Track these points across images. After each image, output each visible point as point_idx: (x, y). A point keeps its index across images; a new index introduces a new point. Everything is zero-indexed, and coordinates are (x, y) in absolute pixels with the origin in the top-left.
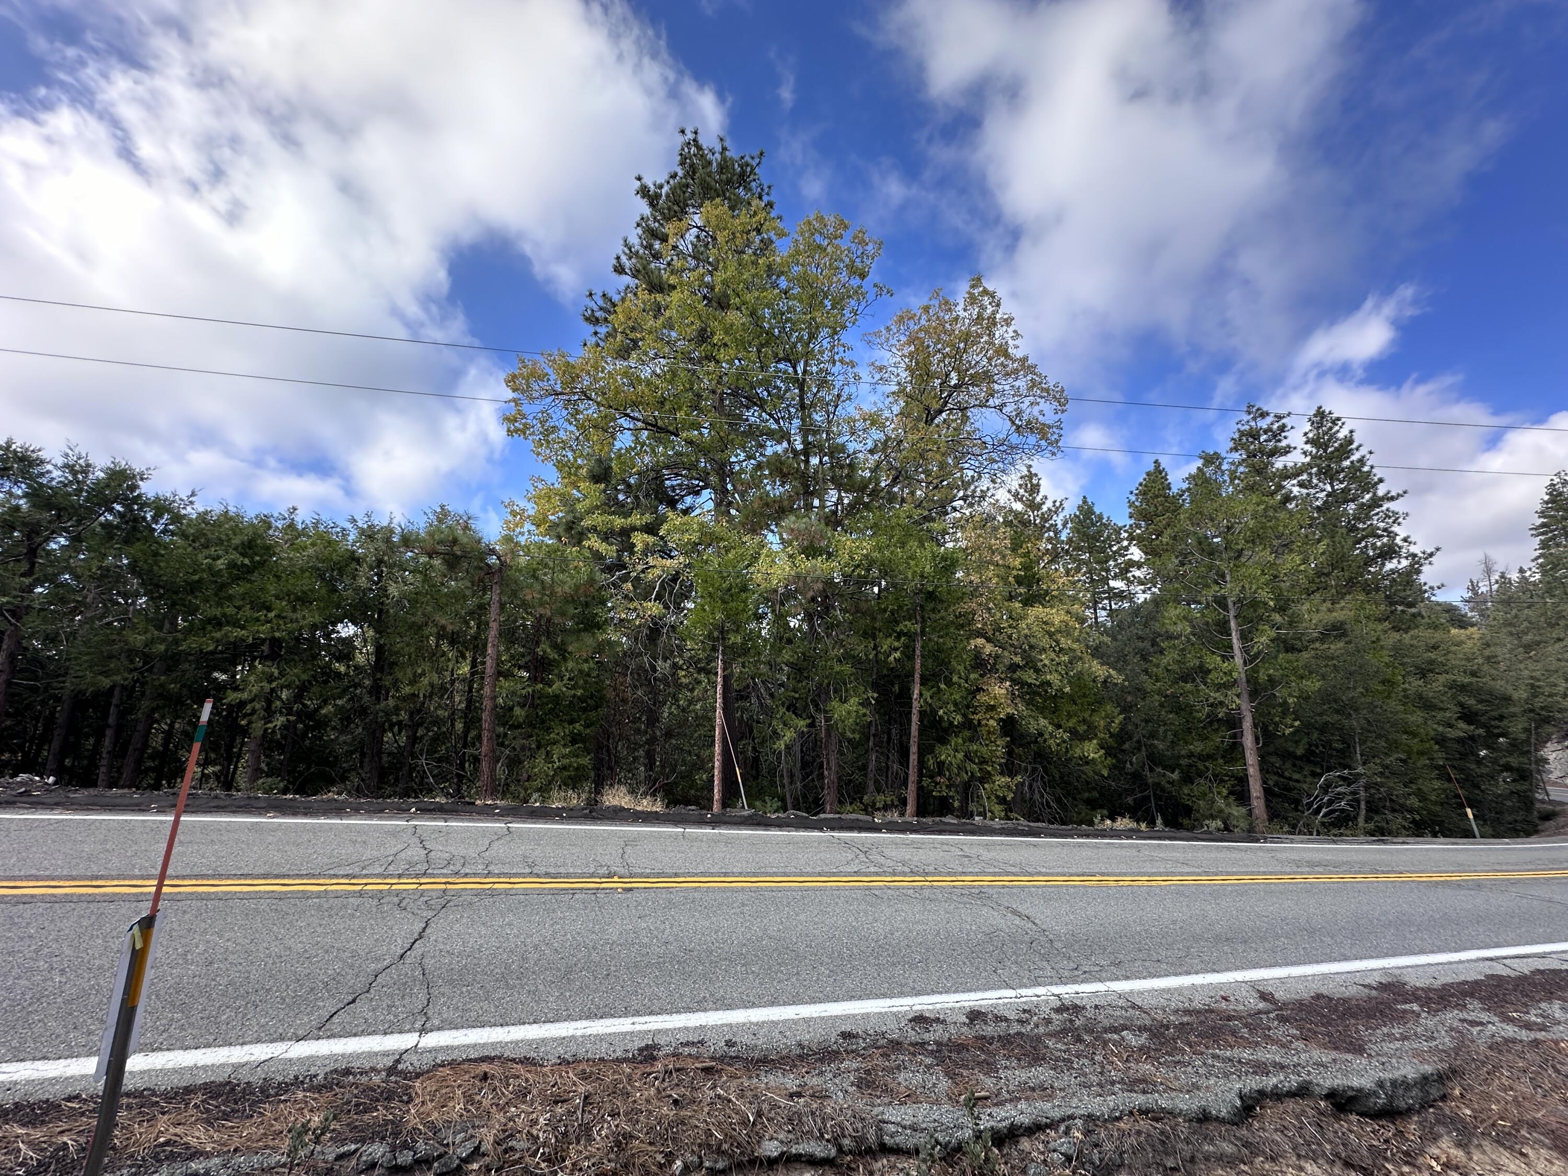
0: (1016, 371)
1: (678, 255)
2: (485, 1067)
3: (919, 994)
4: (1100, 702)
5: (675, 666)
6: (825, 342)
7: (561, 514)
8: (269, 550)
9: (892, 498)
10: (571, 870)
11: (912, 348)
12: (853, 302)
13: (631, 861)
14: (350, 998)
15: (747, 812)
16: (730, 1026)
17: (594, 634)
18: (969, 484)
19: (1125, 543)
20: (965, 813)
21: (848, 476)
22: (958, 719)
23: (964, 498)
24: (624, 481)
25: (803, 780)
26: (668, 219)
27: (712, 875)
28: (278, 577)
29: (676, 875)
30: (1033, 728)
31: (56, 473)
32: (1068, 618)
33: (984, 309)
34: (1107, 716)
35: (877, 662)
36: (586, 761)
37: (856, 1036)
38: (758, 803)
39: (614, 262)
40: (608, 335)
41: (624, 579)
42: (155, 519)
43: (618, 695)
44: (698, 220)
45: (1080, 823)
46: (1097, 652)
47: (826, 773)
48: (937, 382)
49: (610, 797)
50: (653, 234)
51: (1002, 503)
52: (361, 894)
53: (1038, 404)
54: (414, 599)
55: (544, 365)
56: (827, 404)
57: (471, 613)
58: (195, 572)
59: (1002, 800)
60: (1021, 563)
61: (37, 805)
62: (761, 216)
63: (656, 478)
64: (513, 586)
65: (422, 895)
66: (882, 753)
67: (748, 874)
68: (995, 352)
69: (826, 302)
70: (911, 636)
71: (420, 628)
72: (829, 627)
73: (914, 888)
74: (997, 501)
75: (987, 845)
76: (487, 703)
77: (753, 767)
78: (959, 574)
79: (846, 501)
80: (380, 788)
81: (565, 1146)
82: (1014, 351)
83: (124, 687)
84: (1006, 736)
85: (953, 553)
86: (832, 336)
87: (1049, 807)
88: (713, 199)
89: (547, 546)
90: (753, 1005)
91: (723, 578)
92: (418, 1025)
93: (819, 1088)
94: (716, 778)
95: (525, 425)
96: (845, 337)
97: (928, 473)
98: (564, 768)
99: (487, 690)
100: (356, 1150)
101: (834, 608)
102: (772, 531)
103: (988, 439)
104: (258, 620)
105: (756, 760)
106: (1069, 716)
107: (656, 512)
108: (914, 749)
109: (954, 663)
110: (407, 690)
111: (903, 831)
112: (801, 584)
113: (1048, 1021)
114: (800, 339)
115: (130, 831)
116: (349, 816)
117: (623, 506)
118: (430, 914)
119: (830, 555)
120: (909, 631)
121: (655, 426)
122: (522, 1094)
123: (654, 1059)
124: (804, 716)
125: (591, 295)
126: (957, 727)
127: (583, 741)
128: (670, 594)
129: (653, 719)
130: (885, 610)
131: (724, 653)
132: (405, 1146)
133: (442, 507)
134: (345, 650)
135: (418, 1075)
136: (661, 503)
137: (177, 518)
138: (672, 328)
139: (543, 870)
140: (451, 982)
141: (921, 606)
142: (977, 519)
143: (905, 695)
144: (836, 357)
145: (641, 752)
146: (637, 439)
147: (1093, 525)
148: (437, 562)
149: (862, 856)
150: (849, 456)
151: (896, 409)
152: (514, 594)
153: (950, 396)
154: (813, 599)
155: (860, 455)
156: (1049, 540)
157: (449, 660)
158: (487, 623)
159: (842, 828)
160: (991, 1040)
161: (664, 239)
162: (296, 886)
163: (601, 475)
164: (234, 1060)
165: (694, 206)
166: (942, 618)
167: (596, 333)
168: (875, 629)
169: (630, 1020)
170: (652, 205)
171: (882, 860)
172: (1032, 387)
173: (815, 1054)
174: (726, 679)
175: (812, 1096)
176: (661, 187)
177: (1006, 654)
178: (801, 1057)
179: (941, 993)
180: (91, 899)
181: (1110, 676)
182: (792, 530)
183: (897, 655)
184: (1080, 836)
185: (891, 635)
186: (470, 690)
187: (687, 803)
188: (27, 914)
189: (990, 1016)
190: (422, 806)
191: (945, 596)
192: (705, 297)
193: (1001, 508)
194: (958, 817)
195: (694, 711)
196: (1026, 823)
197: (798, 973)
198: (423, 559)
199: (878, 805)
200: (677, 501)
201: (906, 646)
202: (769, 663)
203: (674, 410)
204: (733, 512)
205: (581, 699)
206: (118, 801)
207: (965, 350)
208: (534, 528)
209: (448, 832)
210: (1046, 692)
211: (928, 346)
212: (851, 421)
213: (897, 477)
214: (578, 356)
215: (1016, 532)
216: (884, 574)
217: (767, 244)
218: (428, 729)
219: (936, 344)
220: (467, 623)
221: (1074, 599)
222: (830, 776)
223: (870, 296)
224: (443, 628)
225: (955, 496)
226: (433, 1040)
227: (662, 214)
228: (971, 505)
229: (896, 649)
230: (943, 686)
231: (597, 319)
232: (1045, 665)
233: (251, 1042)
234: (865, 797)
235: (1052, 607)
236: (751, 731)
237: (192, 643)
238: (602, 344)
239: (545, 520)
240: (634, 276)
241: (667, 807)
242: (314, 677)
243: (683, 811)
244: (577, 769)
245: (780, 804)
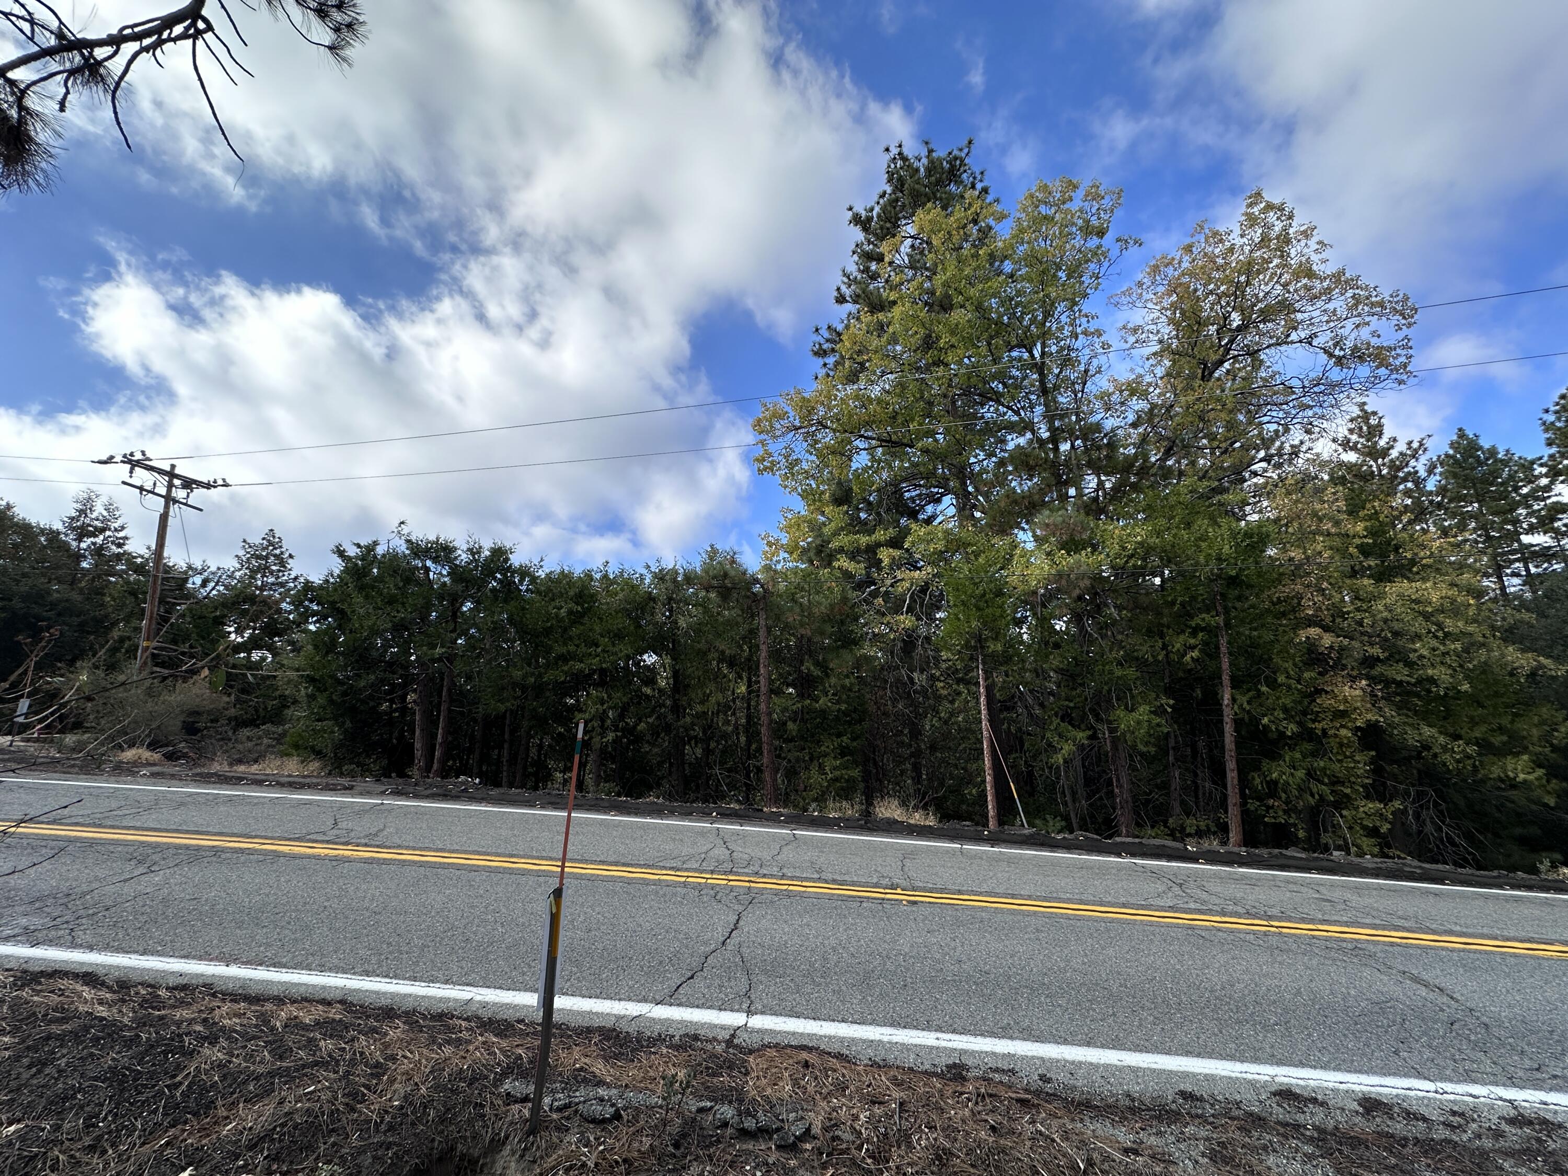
0: (1329, 290)
1: (894, 270)
2: (804, 1055)
3: (1280, 1063)
4: (1529, 703)
5: (933, 678)
6: (1064, 318)
7: (809, 540)
8: (593, 597)
9: (1167, 473)
10: (855, 879)
11: (1174, 298)
12: (1092, 266)
13: (911, 874)
14: (690, 974)
15: (1027, 831)
16: (1042, 1059)
17: (851, 650)
18: (1272, 440)
19: (1544, 481)
20: (1314, 845)
21: (1107, 456)
22: (1291, 728)
23: (1265, 459)
24: (865, 500)
25: (1088, 798)
26: (882, 239)
27: (996, 895)
28: (601, 619)
29: (960, 892)
30: (1412, 738)
31: (464, 556)
32: (1453, 592)
33: (1270, 227)
34: (1543, 722)
35: (1169, 663)
36: (856, 773)
37: (1201, 1099)
38: (1037, 822)
39: (836, 294)
40: (837, 364)
41: (874, 595)
42: (521, 582)
43: (879, 708)
44: (911, 229)
45: (1513, 869)
46: (1510, 635)
47: (1117, 791)
48: (1213, 329)
49: (883, 809)
50: (869, 257)
51: (1325, 456)
52: (685, 884)
53: (1368, 324)
54: (698, 629)
55: (784, 405)
56: (1073, 383)
57: (743, 638)
58: (548, 621)
59: (1373, 832)
60: (1366, 529)
61: (472, 799)
62: (976, 206)
63: (895, 492)
64: (776, 611)
65: (731, 891)
66: (1186, 770)
67: (1038, 898)
68: (1293, 274)
69: (1060, 274)
70: (1212, 631)
71: (705, 654)
72: (1102, 628)
73: (1254, 933)
74: (1318, 455)
75: (1357, 888)
76: (764, 719)
77: (1027, 782)
78: (1271, 552)
79: (1108, 485)
80: (685, 794)
81: (887, 1148)
82: (1322, 267)
83: (512, 711)
84: (1370, 749)
85: (1260, 527)
86: (1071, 309)
87: (1453, 844)
88: (924, 204)
89: (802, 570)
90: (1065, 1042)
91: (975, 584)
92: (745, 1006)
93: (1160, 1150)
94: (989, 794)
95: (772, 462)
96: (1086, 306)
97: (1212, 437)
98: (836, 780)
99: (763, 707)
100: (712, 1108)
101: (1107, 605)
102: (1023, 529)
103: (1295, 383)
104: (590, 654)
105: (1030, 774)
106: (1474, 723)
107: (898, 526)
108: (1231, 765)
109: (1277, 660)
110: (699, 708)
111: (1229, 863)
112: (1064, 582)
113: (1498, 1134)
114: (1033, 321)
115: (527, 821)
116: (667, 818)
117: (866, 524)
118: (741, 908)
119: (1095, 548)
120: (1209, 625)
121: (890, 441)
122: (842, 1088)
123: (964, 1079)
124: (1083, 726)
125: (817, 330)
126: (1290, 738)
127: (851, 754)
128: (921, 606)
129: (916, 733)
130: (1173, 603)
131: (984, 663)
132: (748, 1113)
133: (712, 546)
134: (649, 676)
135: (751, 1052)
136: (902, 516)
137: (534, 579)
138: (896, 342)
139: (830, 877)
140: (765, 972)
141: (1222, 595)
142: (1290, 481)
143: (1212, 702)
144: (1079, 330)
145: (908, 766)
146: (873, 457)
147: (1480, 463)
148: (713, 595)
149: (1176, 889)
150: (1105, 435)
151: (1160, 371)
152: (778, 618)
153: (1232, 341)
154: (1080, 598)
155: (1119, 432)
156: (1408, 493)
157: (730, 681)
158: (758, 646)
159: (1144, 855)
160: (1404, 1142)
161: (880, 258)
162: (638, 874)
163: (843, 497)
164: (615, 1012)
165: (905, 218)
166: (1253, 606)
167: (825, 365)
168: (1163, 625)
169: (933, 1035)
170: (866, 229)
171: (1204, 896)
172: (1356, 306)
173: (1149, 1109)
174: (987, 688)
175: (1153, 1157)
176: (872, 210)
177: (1355, 644)
178: (1132, 1110)
179: (1315, 1067)
180: (511, 872)
181: (1541, 666)
182: (1047, 525)
183: (1195, 654)
184: (1514, 887)
185: (1183, 632)
186: (749, 708)
187: (961, 818)
188: (477, 879)
189: (1396, 1109)
190: (721, 811)
191: (1254, 580)
192: (926, 304)
193: (1323, 465)
194: (1304, 849)
195: (956, 723)
196: (1416, 863)
197: (1114, 1014)
198: (703, 594)
199: (1188, 830)
200: (918, 512)
201: (1206, 644)
202: (1036, 671)
203: (906, 423)
204: (978, 514)
205: (845, 714)
206: (517, 798)
207: (1248, 283)
208: (786, 555)
209: (744, 836)
210: (1429, 691)
211: (1196, 290)
212: (1104, 396)
213: (1171, 448)
214: (811, 390)
215: (1352, 490)
216: (1168, 561)
217: (986, 232)
218: (718, 743)
219: (1205, 285)
220: (741, 647)
221: (1461, 567)
222: (1122, 793)
223: (1115, 252)
224: (723, 652)
225: (1253, 458)
226: (759, 1022)
227: (876, 235)
228: (1278, 466)
229: (1192, 648)
230: (1264, 689)
231: (825, 351)
232: (1422, 657)
233: (624, 1000)
234: (1171, 821)
235: (1425, 580)
236: (1022, 746)
237: (550, 676)
238: (831, 373)
239: (797, 546)
240: (855, 302)
241: (940, 822)
242: (631, 699)
243: (958, 826)
244: (847, 781)
245: (1063, 823)
